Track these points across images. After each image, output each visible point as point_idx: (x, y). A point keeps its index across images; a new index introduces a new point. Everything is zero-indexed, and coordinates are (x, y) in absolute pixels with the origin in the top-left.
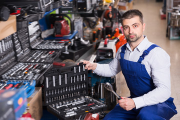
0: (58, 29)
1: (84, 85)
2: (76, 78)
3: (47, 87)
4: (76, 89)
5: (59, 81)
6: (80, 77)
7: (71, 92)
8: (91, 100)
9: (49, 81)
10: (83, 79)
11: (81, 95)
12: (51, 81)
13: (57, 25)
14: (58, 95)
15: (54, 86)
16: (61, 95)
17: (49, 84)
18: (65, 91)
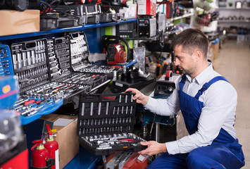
0: (111, 55)
1: (129, 120)
2: (121, 109)
3: (83, 115)
4: (118, 122)
5: (98, 110)
6: (125, 108)
7: (111, 126)
8: (135, 138)
9: (85, 108)
10: (129, 112)
11: (124, 131)
12: (88, 108)
13: (110, 49)
14: (94, 127)
15: (91, 114)
16: (98, 127)
17: (85, 111)
18: (104, 123)
